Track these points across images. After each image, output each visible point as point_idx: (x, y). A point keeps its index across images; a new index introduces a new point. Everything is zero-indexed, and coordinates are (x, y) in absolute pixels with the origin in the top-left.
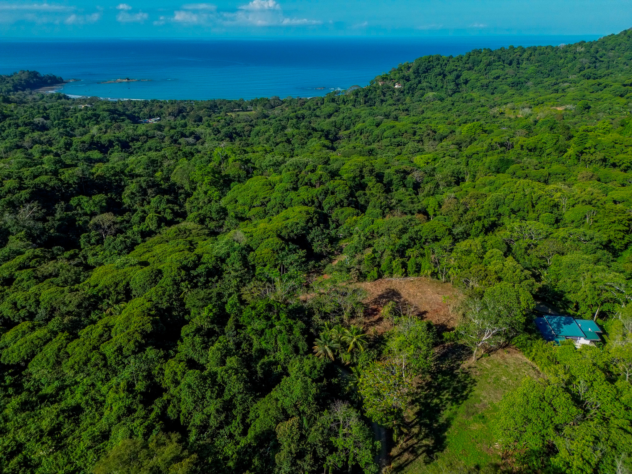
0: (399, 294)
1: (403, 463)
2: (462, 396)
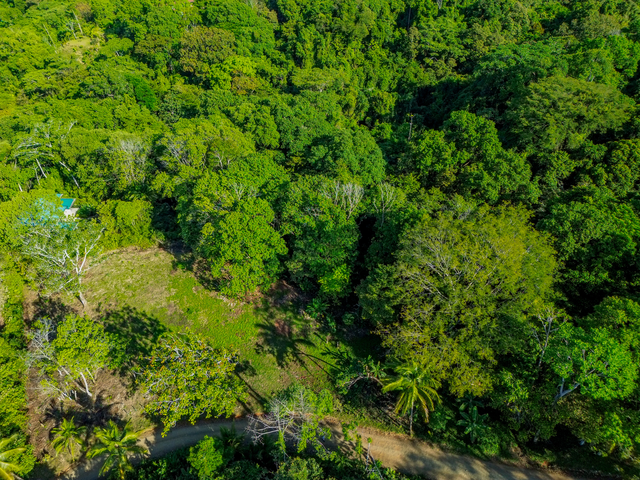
1: (256, 399)
2: (152, 325)
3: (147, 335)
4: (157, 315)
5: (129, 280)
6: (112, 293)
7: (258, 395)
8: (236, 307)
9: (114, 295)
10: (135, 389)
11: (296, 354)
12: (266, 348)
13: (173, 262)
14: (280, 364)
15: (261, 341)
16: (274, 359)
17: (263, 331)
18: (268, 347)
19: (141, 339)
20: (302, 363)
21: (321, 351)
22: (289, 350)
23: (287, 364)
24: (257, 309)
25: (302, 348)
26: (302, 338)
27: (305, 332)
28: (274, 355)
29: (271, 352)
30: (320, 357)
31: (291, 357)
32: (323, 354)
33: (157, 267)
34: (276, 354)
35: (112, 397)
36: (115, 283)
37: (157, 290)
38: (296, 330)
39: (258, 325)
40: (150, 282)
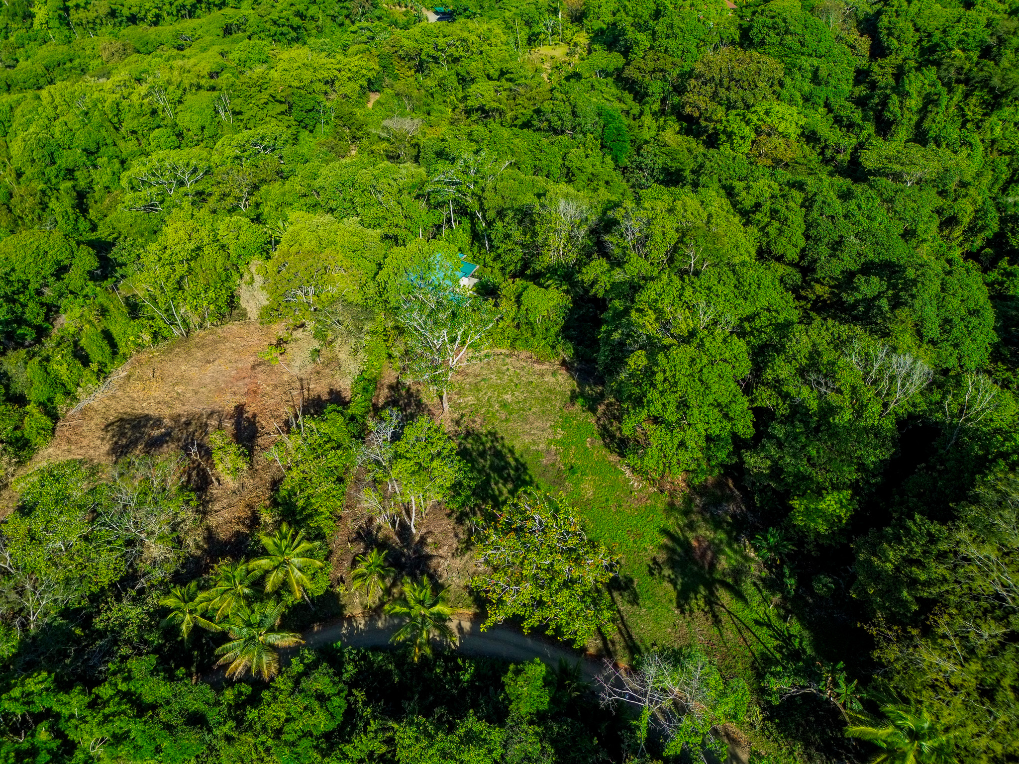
0: (147, 418)
1: (625, 640)
2: (517, 469)
3: (506, 481)
4: (527, 459)
5: (508, 397)
6: (482, 407)
7: (630, 636)
8: (640, 490)
9: (483, 411)
10: (468, 548)
11: (712, 601)
12: (667, 572)
13: (573, 391)
14: (680, 606)
15: (662, 557)
16: (674, 595)
17: (670, 543)
18: (670, 572)
19: (496, 483)
20: (717, 621)
21: (756, 616)
22: (703, 591)
23: (691, 611)
24: (671, 505)
25: (724, 596)
26: (730, 580)
27: (738, 573)
28: (675, 588)
29: (673, 582)
30: (751, 624)
31: (701, 602)
32: (757, 622)
33: (550, 391)
34: (679, 587)
35: (438, 545)
36: (489, 394)
37: (539, 424)
38: (723, 564)
39: (665, 532)
40: (534, 409)
